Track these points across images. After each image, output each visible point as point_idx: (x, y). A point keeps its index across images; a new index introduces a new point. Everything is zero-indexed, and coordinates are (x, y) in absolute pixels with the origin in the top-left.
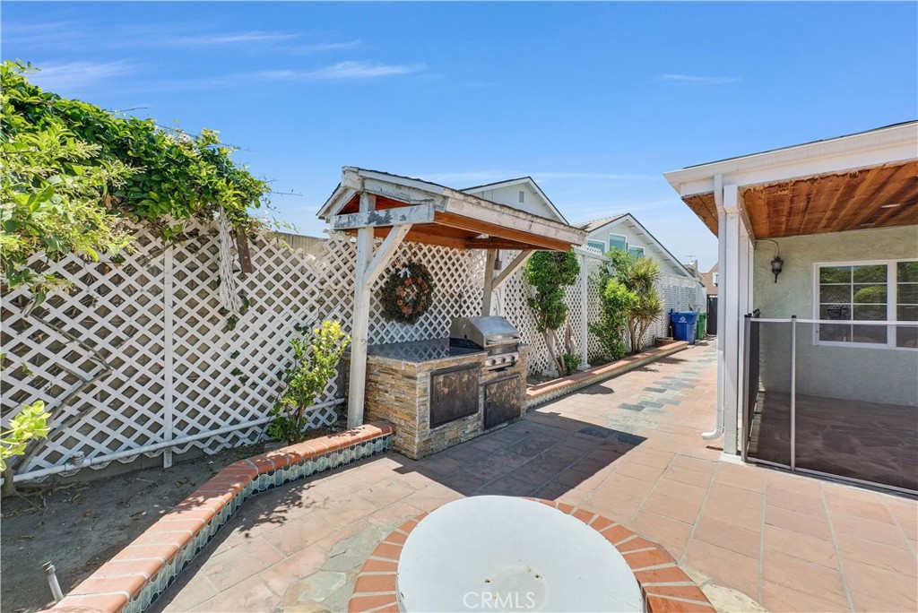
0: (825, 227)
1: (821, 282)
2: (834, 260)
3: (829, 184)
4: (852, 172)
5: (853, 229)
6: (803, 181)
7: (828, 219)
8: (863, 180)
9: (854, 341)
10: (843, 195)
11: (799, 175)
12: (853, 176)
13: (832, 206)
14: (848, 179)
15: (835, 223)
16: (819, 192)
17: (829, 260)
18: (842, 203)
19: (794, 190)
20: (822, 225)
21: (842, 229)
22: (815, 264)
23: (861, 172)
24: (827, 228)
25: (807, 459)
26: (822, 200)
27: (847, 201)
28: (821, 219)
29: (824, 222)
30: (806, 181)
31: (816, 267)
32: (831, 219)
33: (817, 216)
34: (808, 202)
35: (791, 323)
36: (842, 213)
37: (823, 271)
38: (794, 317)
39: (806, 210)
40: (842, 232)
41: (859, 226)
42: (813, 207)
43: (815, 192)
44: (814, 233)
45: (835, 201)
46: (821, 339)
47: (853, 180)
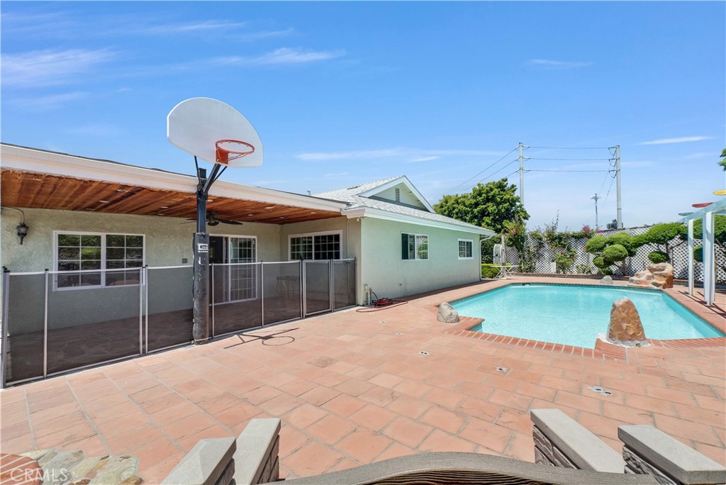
0: (63, 206)
1: (59, 245)
2: (68, 230)
3: (71, 183)
4: (86, 180)
5: (81, 210)
6: (53, 177)
7: (66, 202)
8: (91, 186)
9: (82, 285)
10: (78, 190)
11: (51, 172)
12: (86, 182)
13: (70, 195)
14: (82, 183)
15: (70, 205)
16: (63, 185)
17: (65, 229)
18: (76, 194)
19: (46, 180)
20: (61, 204)
21: (75, 209)
22: (54, 231)
23: (90, 181)
24: (64, 207)
25: (53, 368)
26: (64, 190)
27: (80, 194)
28: (60, 201)
29: (63, 203)
30: (55, 177)
31: (56, 233)
32: (68, 202)
33: (59, 198)
34: (54, 189)
35: (45, 275)
36: (76, 200)
37: (61, 237)
38: (46, 270)
39: (51, 193)
40: (74, 212)
41: (85, 209)
42: (57, 193)
43: (60, 184)
44: (54, 209)
45: (72, 193)
46: (59, 286)
47: (86, 184)
